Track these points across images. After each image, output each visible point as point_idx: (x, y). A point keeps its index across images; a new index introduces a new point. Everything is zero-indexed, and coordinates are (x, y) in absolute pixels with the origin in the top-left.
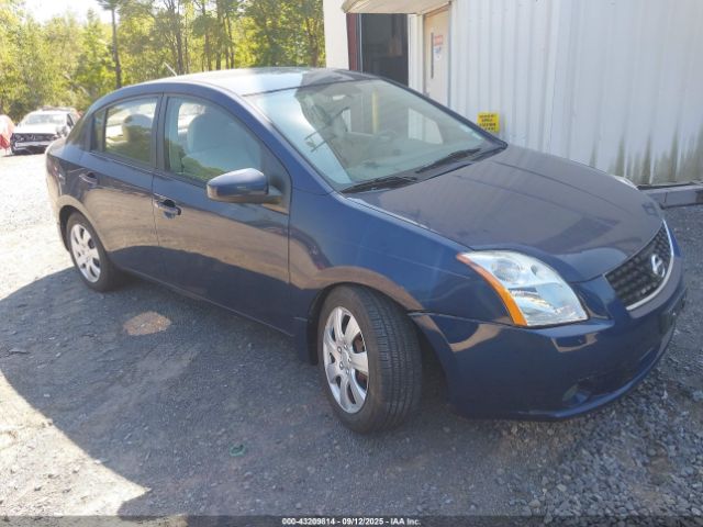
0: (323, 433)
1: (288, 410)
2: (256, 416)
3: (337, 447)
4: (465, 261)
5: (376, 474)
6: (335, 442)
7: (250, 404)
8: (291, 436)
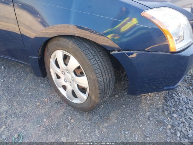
0: (61, 113)
1: (38, 104)
2: (21, 112)
3: (72, 121)
4: (146, 16)
5: (97, 132)
6: (70, 118)
7: (15, 104)
8: (45, 120)
